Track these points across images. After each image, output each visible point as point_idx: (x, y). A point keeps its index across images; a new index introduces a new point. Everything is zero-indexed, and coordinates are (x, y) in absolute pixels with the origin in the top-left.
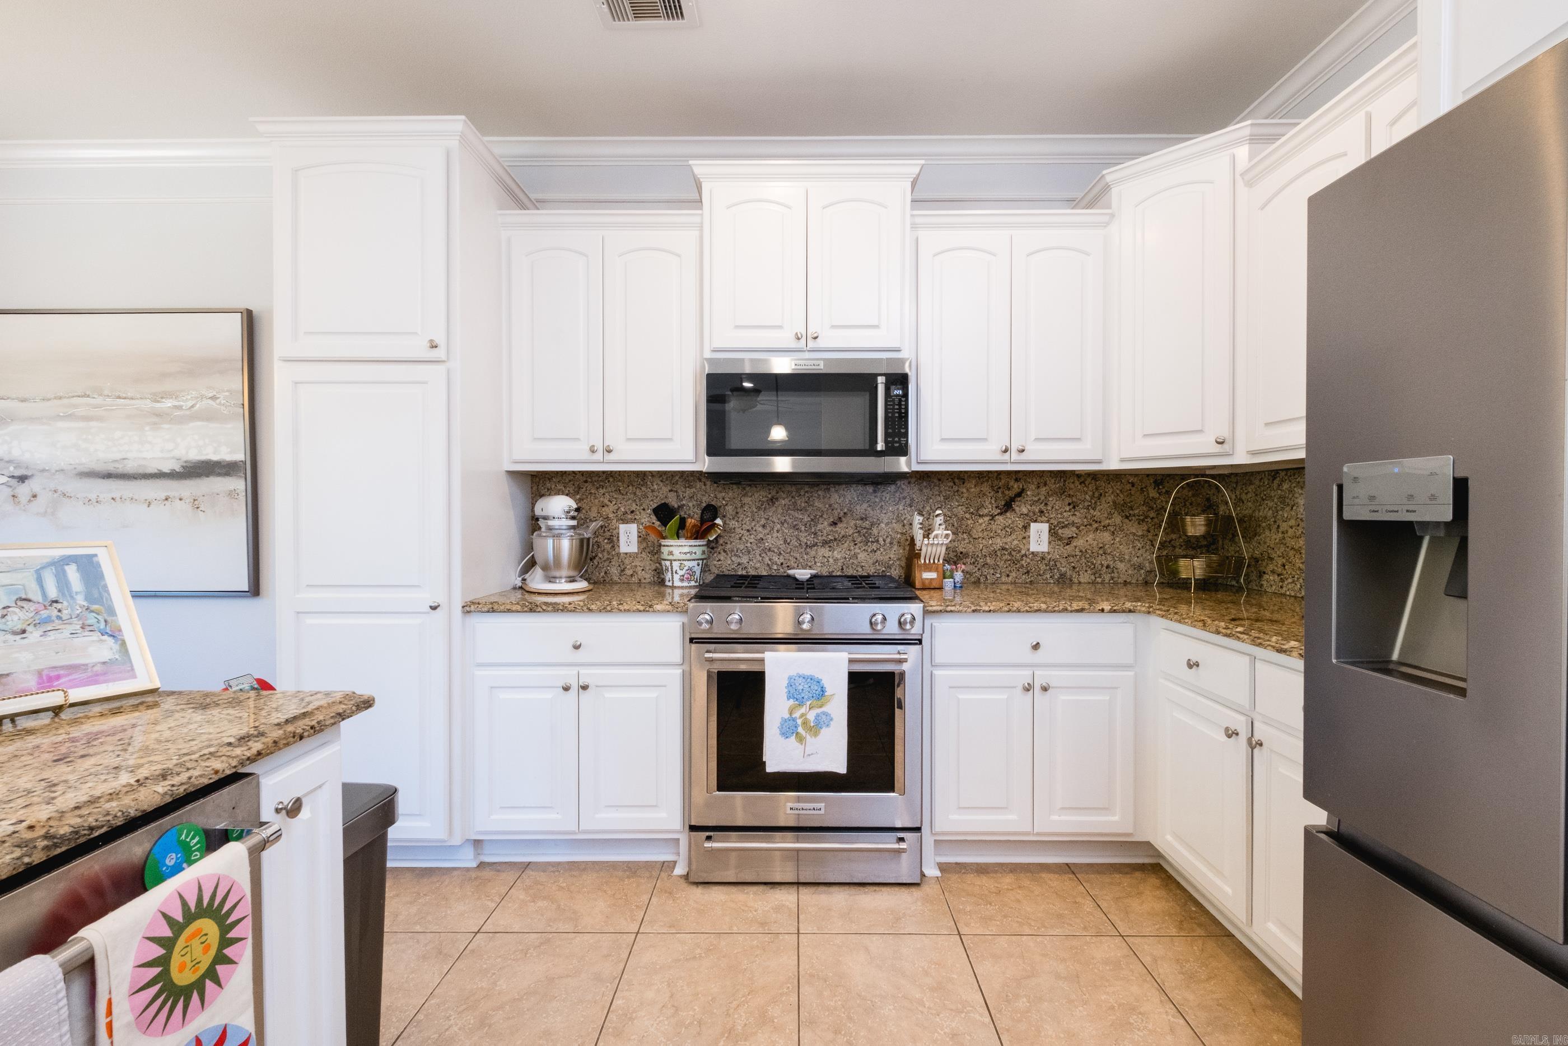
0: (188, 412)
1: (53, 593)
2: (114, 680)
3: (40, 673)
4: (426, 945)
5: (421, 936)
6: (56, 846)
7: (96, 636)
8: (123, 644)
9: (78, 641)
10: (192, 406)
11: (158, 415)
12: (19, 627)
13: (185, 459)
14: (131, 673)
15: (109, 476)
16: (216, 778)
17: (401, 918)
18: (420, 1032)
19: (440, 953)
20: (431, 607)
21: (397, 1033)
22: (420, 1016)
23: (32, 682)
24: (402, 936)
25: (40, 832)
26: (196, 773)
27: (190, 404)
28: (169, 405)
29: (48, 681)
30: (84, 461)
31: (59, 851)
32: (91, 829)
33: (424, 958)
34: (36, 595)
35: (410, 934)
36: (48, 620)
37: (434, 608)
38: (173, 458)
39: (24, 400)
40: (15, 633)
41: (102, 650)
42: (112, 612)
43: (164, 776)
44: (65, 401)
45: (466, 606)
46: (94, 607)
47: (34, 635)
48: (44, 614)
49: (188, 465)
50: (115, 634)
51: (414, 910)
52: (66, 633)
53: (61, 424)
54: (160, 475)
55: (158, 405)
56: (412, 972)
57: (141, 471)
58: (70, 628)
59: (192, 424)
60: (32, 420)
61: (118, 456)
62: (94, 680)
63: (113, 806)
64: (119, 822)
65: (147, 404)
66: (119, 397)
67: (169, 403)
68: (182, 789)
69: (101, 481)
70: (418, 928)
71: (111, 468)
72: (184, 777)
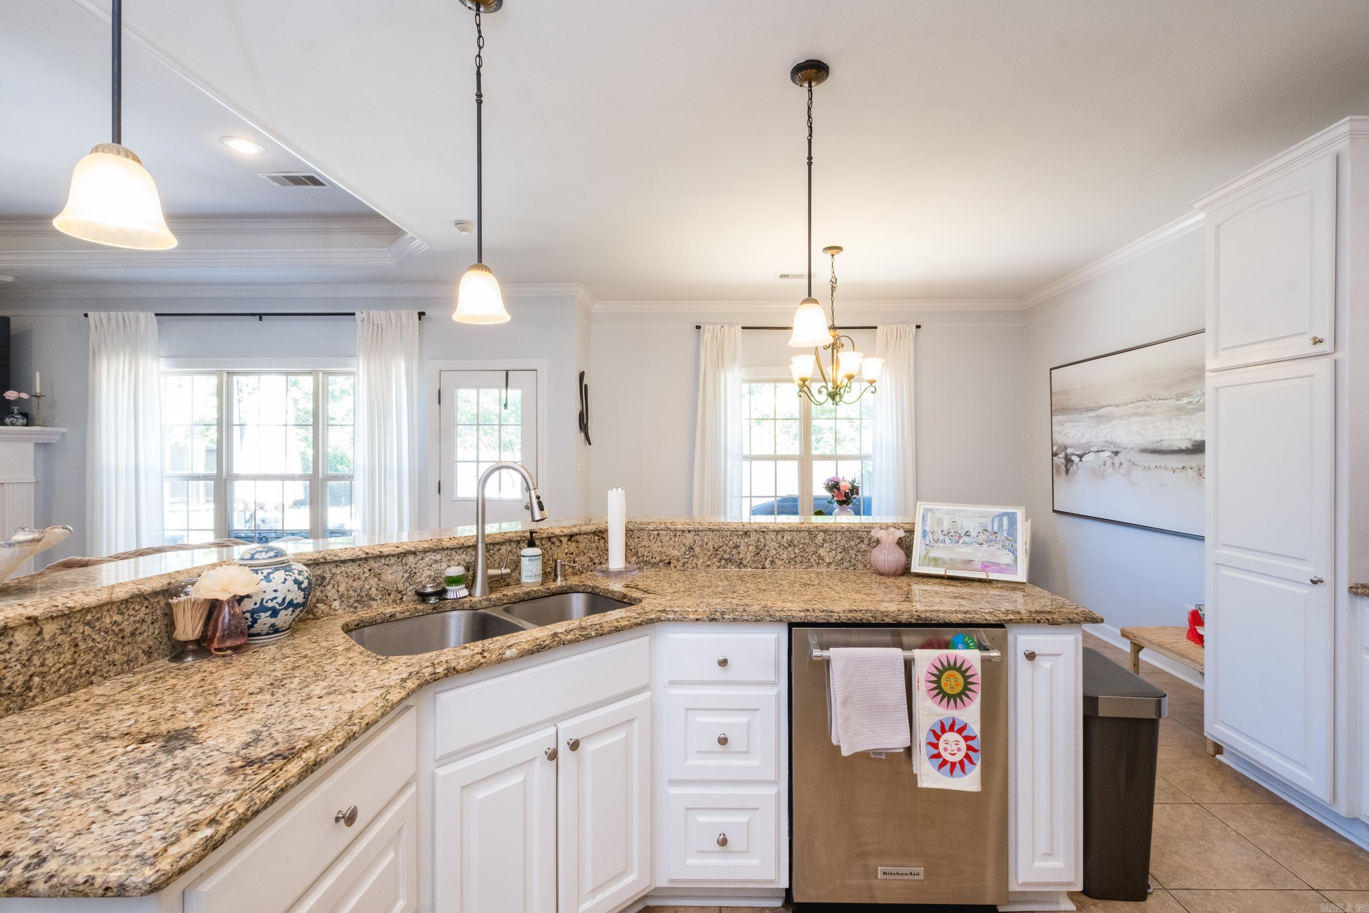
0: (1195, 406)
1: (996, 529)
2: (1009, 573)
3: (983, 563)
4: (1263, 864)
5: (1264, 857)
6: (919, 620)
7: (1006, 551)
8: (1016, 558)
9: (1000, 552)
10: (1198, 402)
11: (1179, 409)
12: (981, 542)
13: (1194, 440)
14: (1015, 572)
15: (1154, 452)
16: (985, 622)
17: (1262, 836)
18: (1204, 899)
19: (1268, 876)
20: (1312, 581)
21: (1189, 886)
22: (1213, 893)
23: (979, 566)
24: (1251, 846)
25: (918, 614)
26: (977, 616)
27: (1197, 399)
28: (1185, 401)
29: (985, 567)
30: (1142, 442)
31: (920, 622)
32: (931, 619)
33: (1252, 869)
34: (990, 530)
35: (1258, 850)
36: (991, 541)
37: (1314, 582)
38: (1187, 439)
39: (1117, 406)
40: (979, 544)
41: (1005, 558)
42: (1016, 542)
43: (966, 613)
44: (1134, 405)
45: (1354, 588)
46: (1010, 538)
47: (985, 546)
48: (991, 537)
49: (1196, 444)
50: (1014, 552)
51: (1277, 839)
52: (996, 547)
53: (1133, 419)
54: (1180, 451)
55: (1179, 402)
56: (1234, 869)
57: (1170, 448)
58: (997, 546)
59: (1198, 414)
60: (1121, 417)
61: (1158, 439)
62: (1000, 571)
63: (941, 615)
64: (942, 622)
65: (1173, 402)
66: (1159, 399)
67: (1185, 400)
68: (968, 620)
69: (1150, 455)
70: (1268, 851)
71: (1155, 446)
72: (971, 616)
